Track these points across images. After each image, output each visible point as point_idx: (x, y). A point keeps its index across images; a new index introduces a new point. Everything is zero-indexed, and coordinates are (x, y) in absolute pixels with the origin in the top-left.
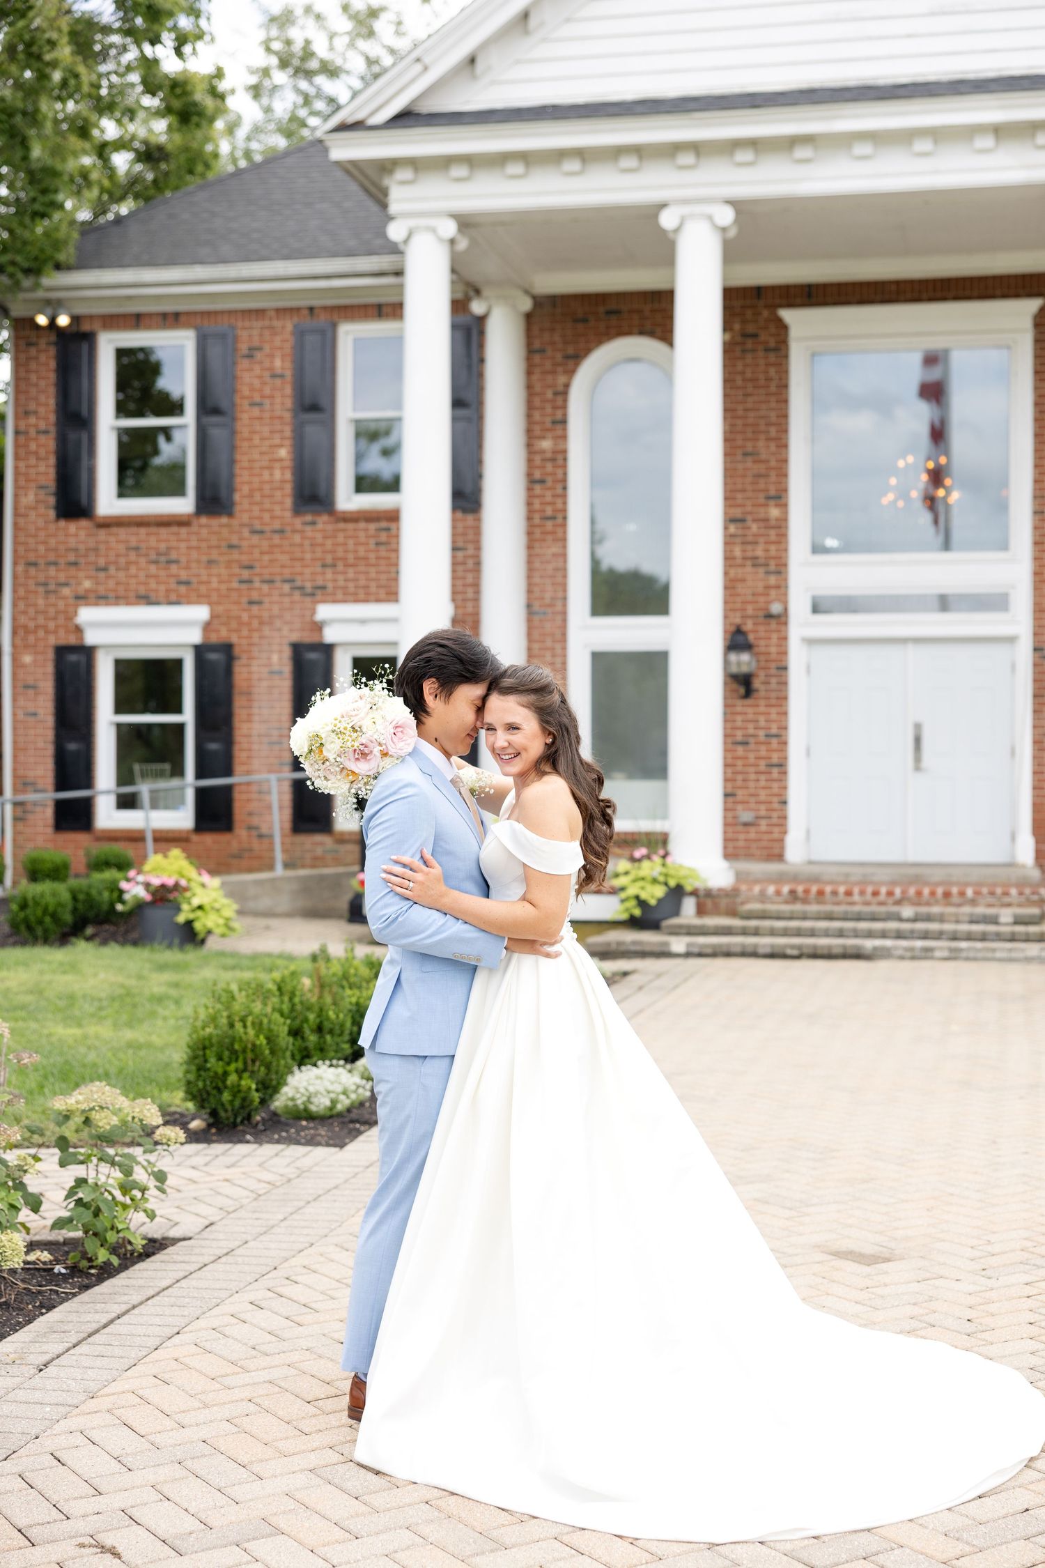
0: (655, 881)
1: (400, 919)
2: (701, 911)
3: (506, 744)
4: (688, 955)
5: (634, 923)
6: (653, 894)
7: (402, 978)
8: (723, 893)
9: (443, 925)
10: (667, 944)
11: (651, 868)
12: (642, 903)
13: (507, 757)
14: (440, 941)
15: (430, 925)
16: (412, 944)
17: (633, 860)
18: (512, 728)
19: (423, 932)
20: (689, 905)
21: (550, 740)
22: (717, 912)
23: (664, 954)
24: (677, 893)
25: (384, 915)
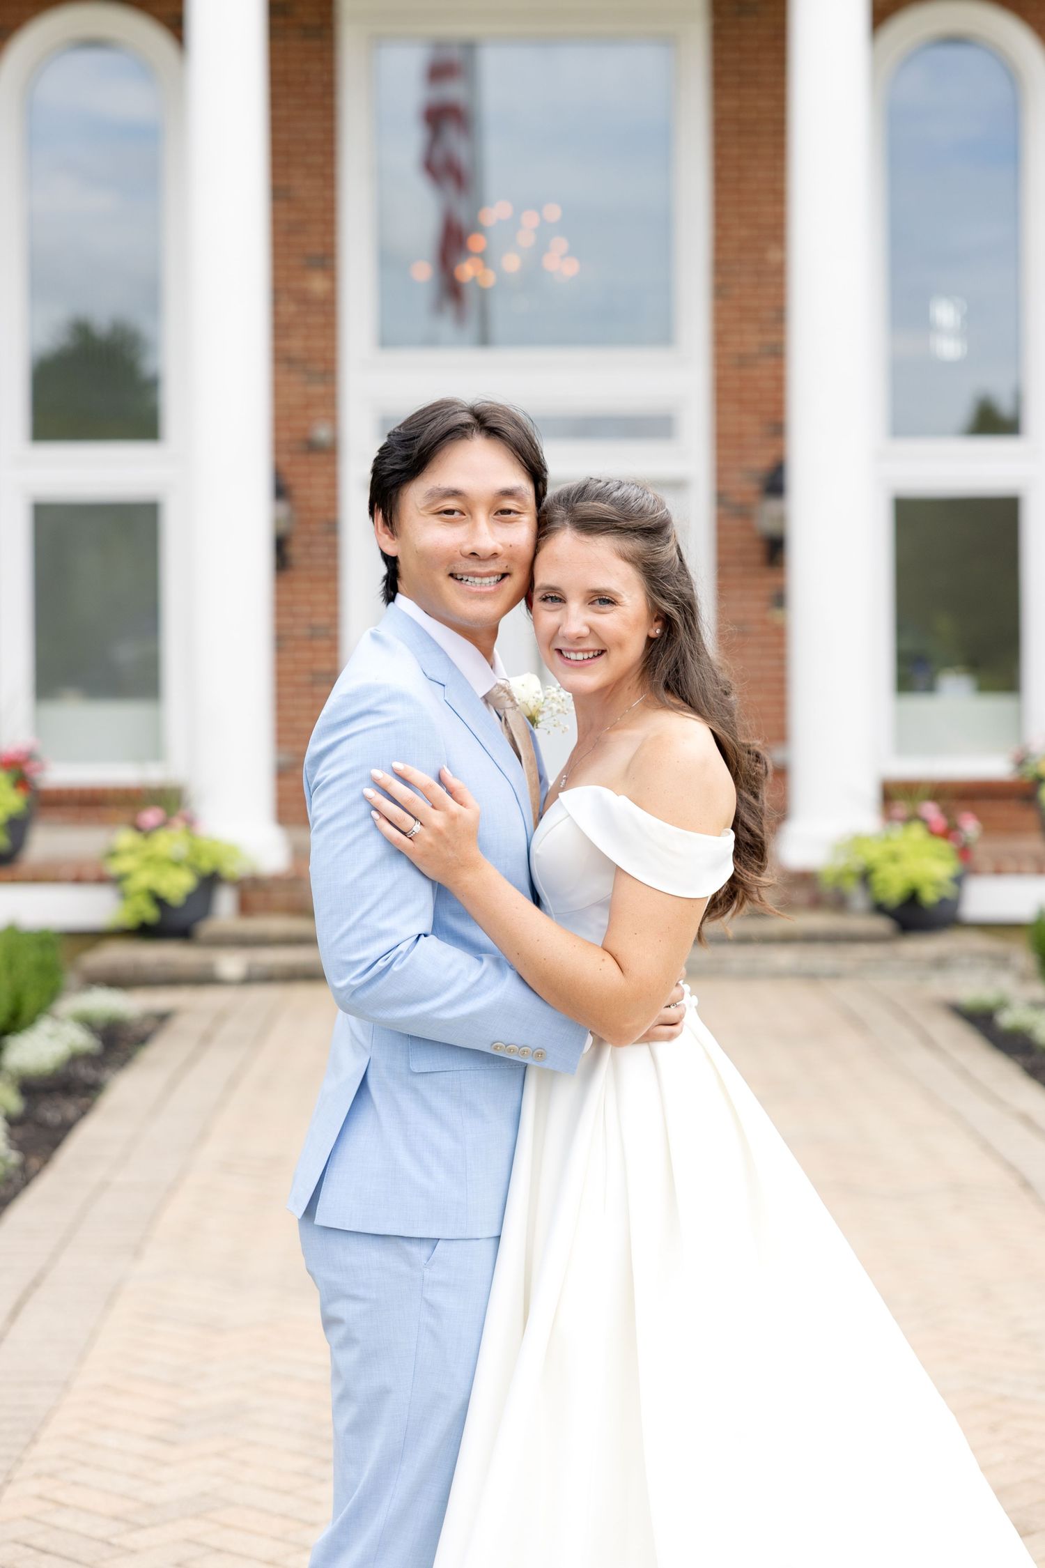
0: (177, 864)
1: (395, 968)
2: (245, 908)
3: (585, 631)
4: (252, 979)
5: (144, 932)
6: (177, 885)
7: (371, 1081)
8: (277, 881)
9: (478, 982)
10: (210, 966)
11: (169, 842)
12: (159, 901)
13: (580, 656)
14: (470, 1018)
15: (452, 983)
17: (138, 828)
18: (602, 599)
20: (225, 902)
21: (656, 631)
22: (269, 908)
23: (206, 979)
24: (210, 882)
25: (360, 962)
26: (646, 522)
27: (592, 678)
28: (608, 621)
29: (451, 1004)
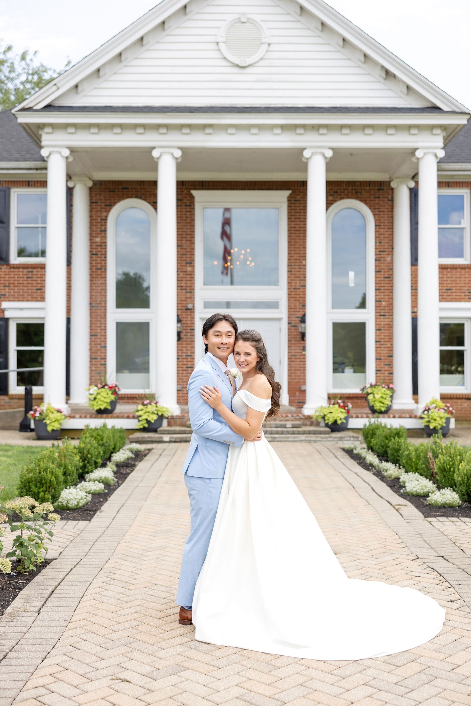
0: (153, 413)
1: (205, 426)
2: (169, 424)
3: (244, 360)
4: (170, 442)
5: (144, 430)
6: (153, 418)
7: (198, 447)
8: (178, 417)
9: (221, 429)
10: (162, 438)
11: (151, 408)
12: (148, 422)
13: (243, 365)
14: (219, 436)
15: (216, 429)
16: (209, 436)
17: (143, 404)
18: (248, 354)
19: (213, 431)
20: (165, 422)
21: (259, 360)
22: (176, 425)
23: (161, 442)
24: (161, 418)
25: (198, 424)
26: (256, 339)
27: (246, 370)
28: (249, 358)
29: (216, 433)
